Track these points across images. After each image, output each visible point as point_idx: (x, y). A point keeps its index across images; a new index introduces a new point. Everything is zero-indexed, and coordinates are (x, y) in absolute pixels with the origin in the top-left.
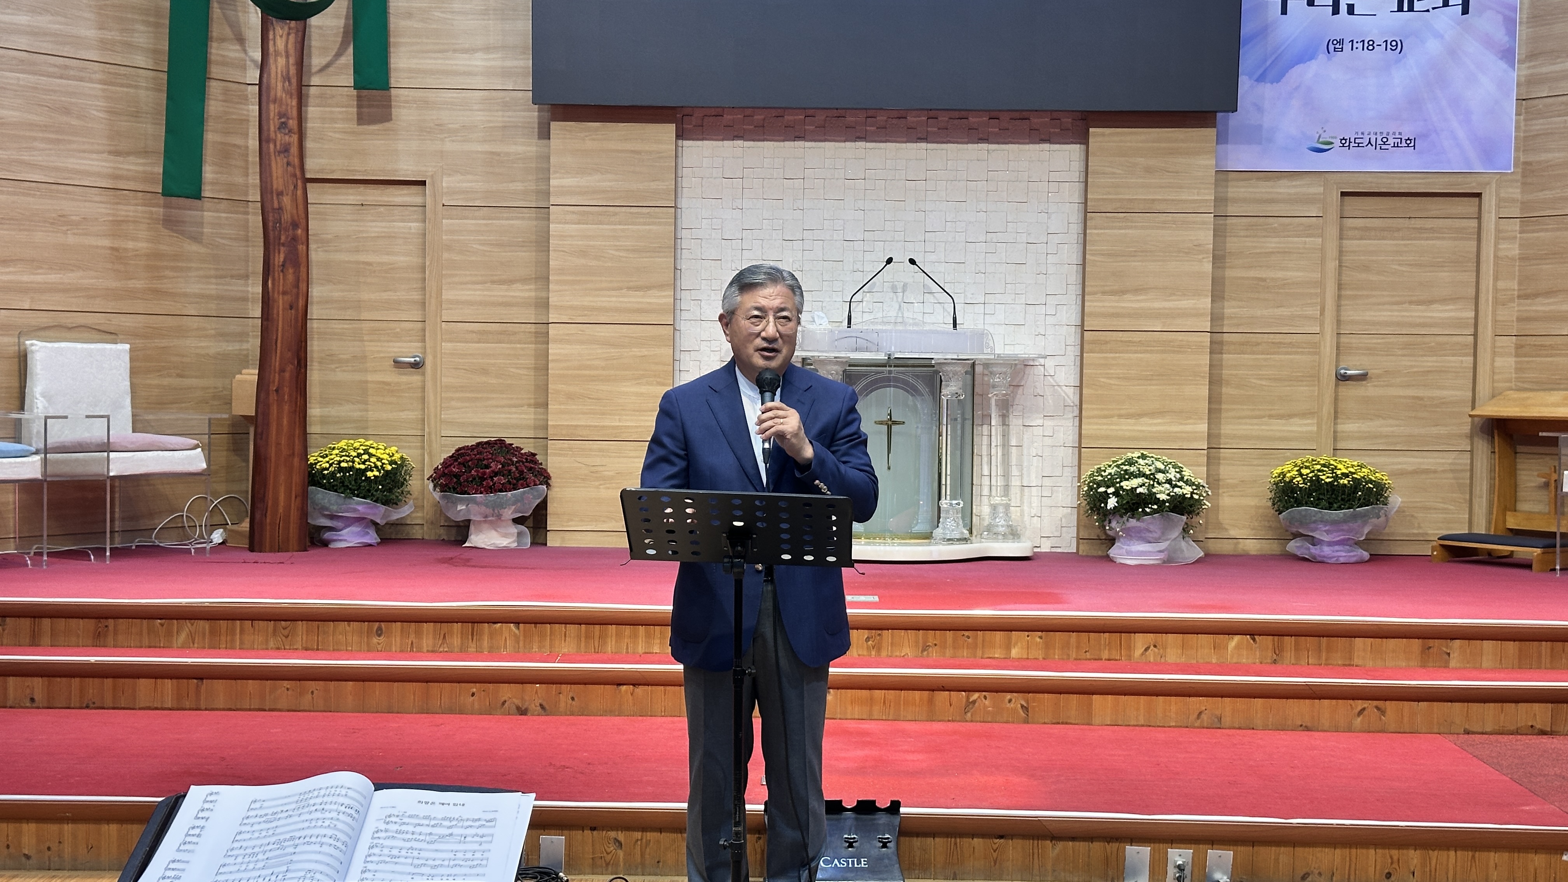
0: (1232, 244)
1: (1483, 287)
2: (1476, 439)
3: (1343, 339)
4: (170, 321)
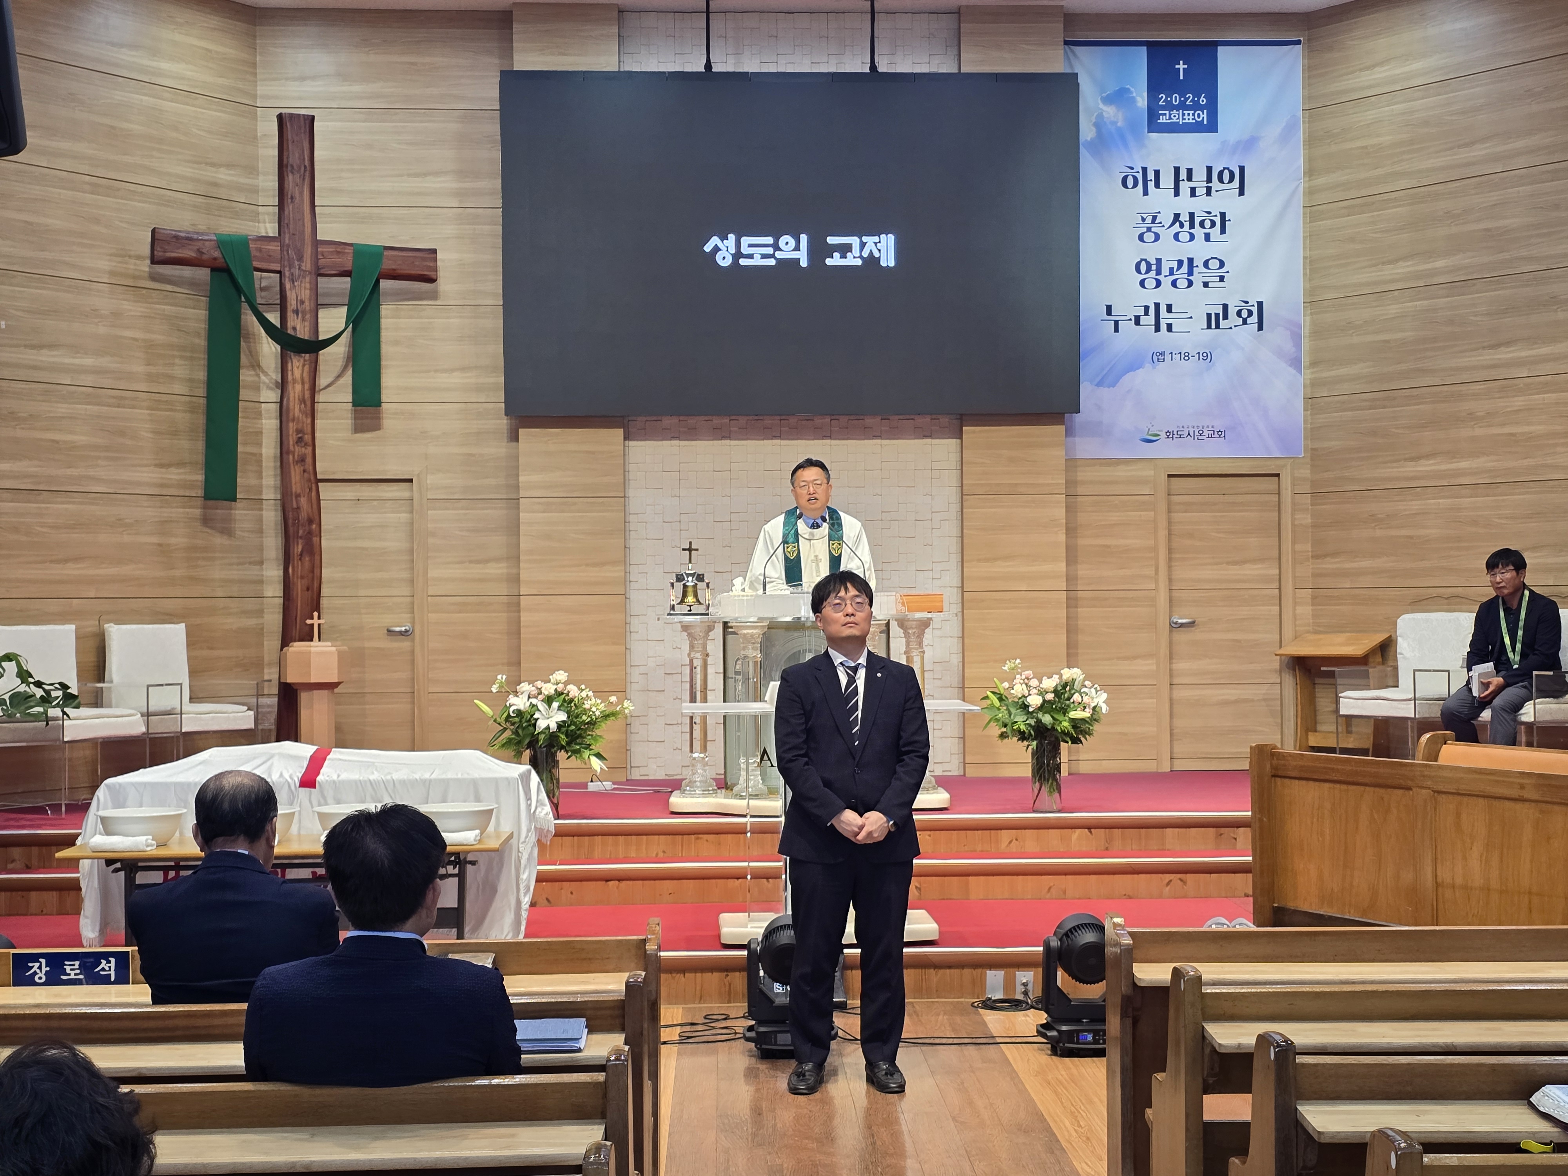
0: (1082, 518)
1: (1283, 548)
2: (1283, 674)
3: (1175, 594)
4: (204, 603)
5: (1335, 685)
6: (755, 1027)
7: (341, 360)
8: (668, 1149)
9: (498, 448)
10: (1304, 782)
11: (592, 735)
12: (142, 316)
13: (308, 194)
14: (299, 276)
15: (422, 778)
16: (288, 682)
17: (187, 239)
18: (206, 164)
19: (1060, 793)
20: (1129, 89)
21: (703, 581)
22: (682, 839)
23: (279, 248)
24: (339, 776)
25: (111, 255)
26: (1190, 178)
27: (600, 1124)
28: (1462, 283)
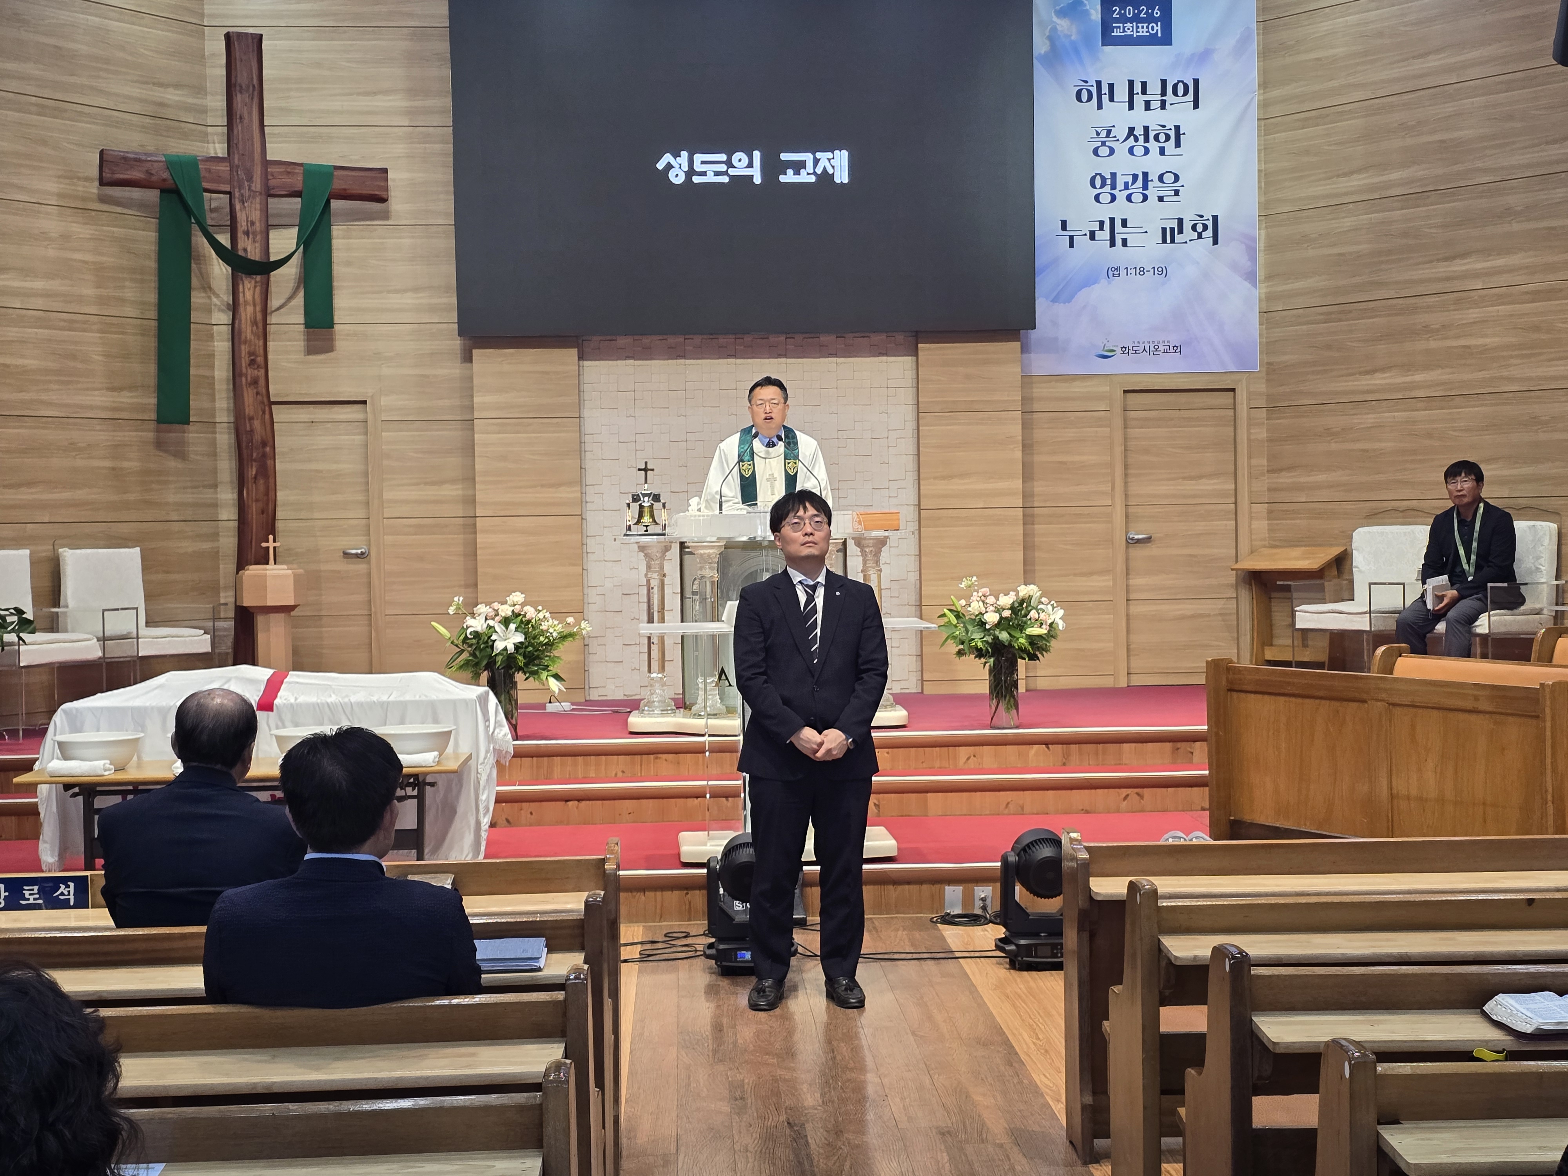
0: (1039, 434)
1: (1239, 463)
2: (1240, 589)
3: (1131, 510)
4: (158, 526)
5: (1291, 599)
6: (716, 944)
7: (293, 281)
8: (629, 1065)
9: (453, 369)
10: (1259, 696)
11: (549, 656)
12: (91, 239)
13: (257, 114)
14: (250, 196)
15: (380, 700)
16: (245, 604)
17: (136, 160)
18: (154, 84)
19: (1017, 709)
20: (1082, 2)
21: (660, 501)
22: (642, 758)
23: (229, 169)
24: (296, 699)
25: (59, 177)
26: (1144, 92)
27: (560, 1042)
28: (1417, 195)
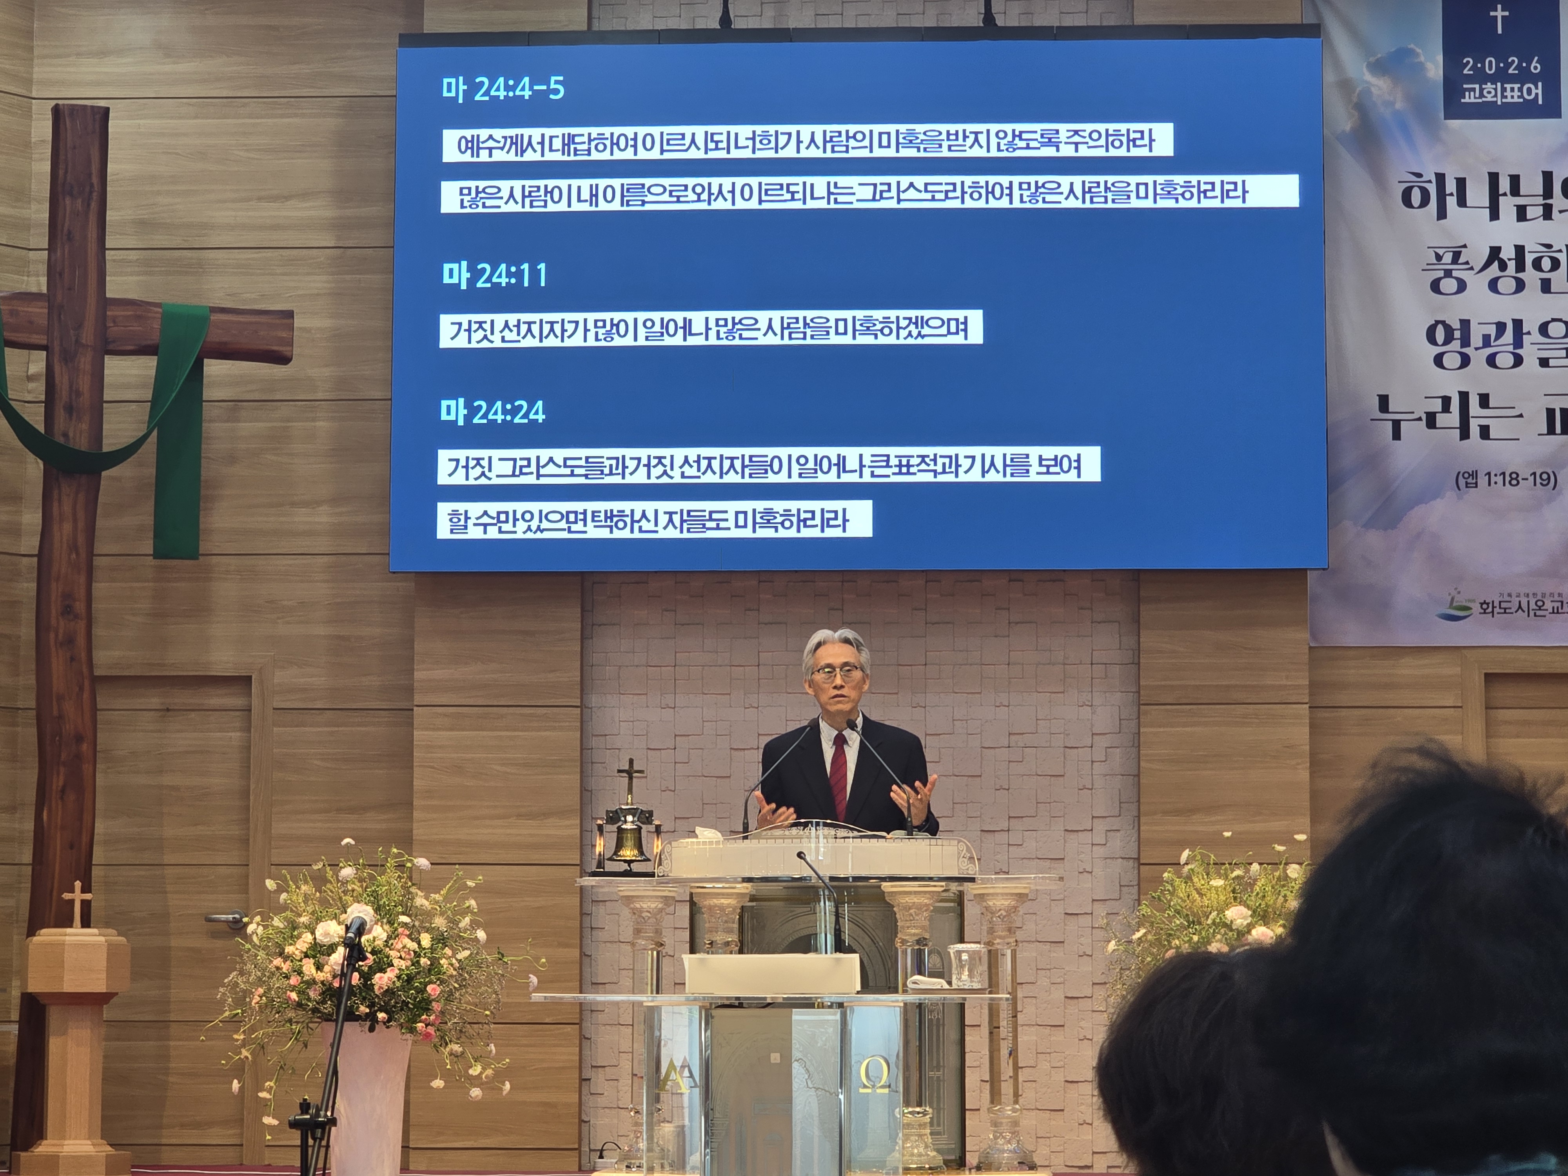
13: (96, 227)
14: (76, 353)
16: (30, 990)
20: (1412, 51)
21: (650, 823)
23: (46, 311)
26: (1515, 190)
